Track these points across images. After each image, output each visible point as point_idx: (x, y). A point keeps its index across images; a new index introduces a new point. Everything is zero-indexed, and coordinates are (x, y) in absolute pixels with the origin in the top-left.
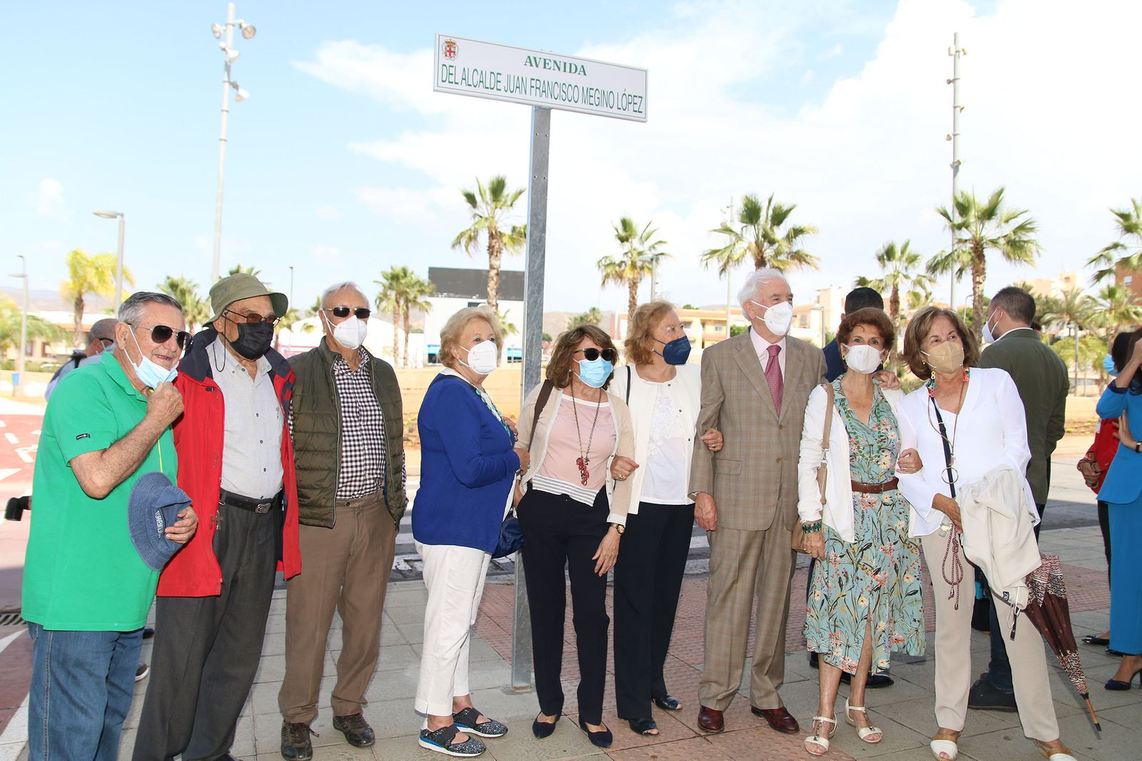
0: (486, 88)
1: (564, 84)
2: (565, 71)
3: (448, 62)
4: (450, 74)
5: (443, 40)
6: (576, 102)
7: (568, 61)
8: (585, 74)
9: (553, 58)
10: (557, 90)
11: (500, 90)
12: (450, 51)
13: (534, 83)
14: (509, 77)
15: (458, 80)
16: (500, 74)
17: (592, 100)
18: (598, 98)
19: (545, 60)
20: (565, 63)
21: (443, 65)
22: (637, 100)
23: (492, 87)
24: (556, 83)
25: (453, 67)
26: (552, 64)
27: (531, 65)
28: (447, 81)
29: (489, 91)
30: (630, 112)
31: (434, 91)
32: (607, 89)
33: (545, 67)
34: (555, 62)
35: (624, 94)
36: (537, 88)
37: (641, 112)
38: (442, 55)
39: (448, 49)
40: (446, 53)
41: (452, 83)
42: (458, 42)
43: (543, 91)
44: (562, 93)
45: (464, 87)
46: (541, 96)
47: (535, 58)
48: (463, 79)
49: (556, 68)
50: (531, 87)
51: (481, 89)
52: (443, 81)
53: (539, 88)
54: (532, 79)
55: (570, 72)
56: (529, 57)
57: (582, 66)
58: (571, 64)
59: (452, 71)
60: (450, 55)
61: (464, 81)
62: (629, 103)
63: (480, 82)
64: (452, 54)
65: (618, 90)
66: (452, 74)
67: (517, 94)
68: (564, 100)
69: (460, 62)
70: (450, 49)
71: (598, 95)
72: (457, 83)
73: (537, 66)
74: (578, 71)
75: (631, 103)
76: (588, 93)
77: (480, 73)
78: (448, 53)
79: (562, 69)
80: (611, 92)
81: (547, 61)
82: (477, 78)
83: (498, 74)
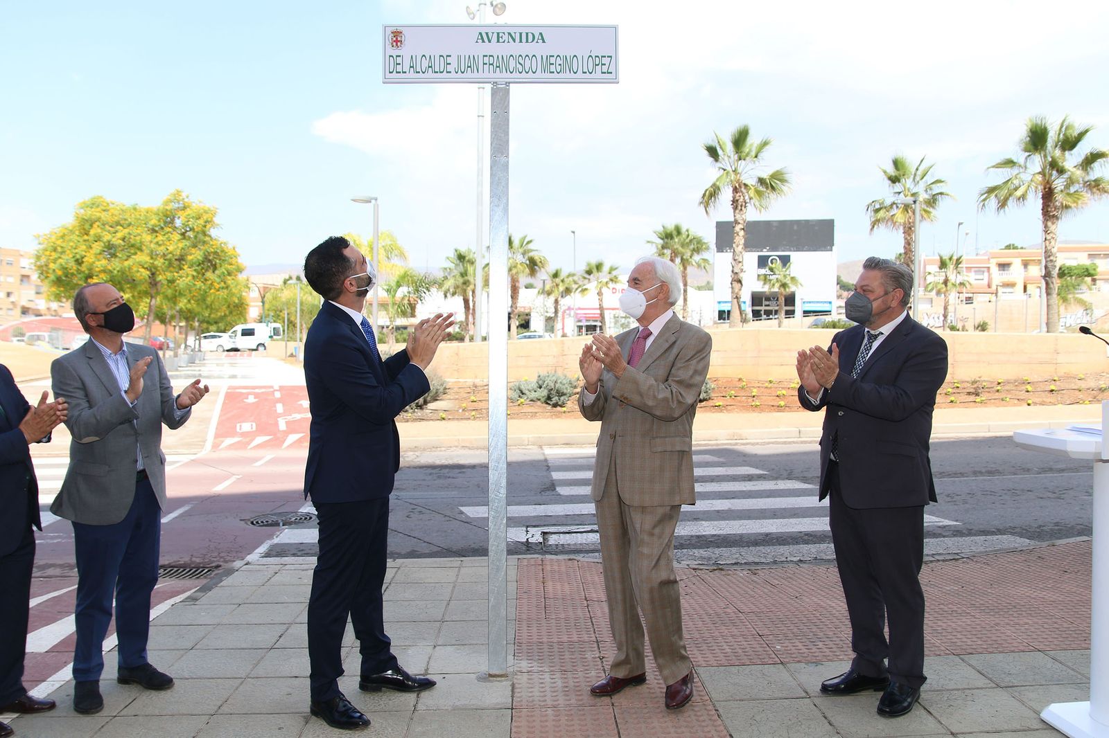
0: (435, 72)
1: (520, 56)
2: (521, 41)
3: (395, 52)
4: (397, 64)
5: (389, 31)
6: (534, 73)
7: (524, 31)
8: (544, 42)
9: (507, 30)
10: (512, 63)
11: (450, 72)
12: (397, 41)
13: (486, 60)
14: (459, 57)
15: (406, 69)
16: (450, 56)
17: (553, 68)
18: (560, 65)
19: (498, 34)
20: (521, 34)
21: (390, 56)
22: (605, 61)
23: (442, 70)
24: (512, 56)
25: (400, 56)
26: (506, 37)
27: (483, 41)
28: (395, 71)
29: (439, 75)
30: (598, 74)
31: (384, 83)
32: (569, 54)
33: (498, 41)
34: (509, 34)
35: (590, 56)
36: (490, 64)
37: (611, 73)
38: (389, 47)
39: (395, 39)
40: (392, 43)
41: (400, 72)
42: (404, 31)
43: (497, 67)
44: (518, 65)
45: (412, 75)
46: (494, 72)
47: (487, 34)
48: (411, 67)
49: (511, 40)
50: (484, 64)
51: (430, 74)
52: (390, 72)
53: (492, 64)
54: (484, 56)
55: (527, 41)
56: (480, 34)
57: (541, 34)
58: (527, 34)
59: (399, 61)
60: (397, 45)
61: (412, 69)
62: (596, 65)
63: (429, 67)
64: (399, 44)
65: (583, 53)
66: (400, 64)
67: (469, 74)
68: (520, 73)
69: (406, 51)
70: (397, 39)
71: (559, 61)
72: (405, 72)
73: (490, 41)
74: (536, 40)
75: (598, 65)
76: (547, 63)
77: (428, 58)
78: (395, 44)
79: (518, 39)
80: (575, 56)
81: (501, 35)
82: (425, 63)
83: (447, 56)
